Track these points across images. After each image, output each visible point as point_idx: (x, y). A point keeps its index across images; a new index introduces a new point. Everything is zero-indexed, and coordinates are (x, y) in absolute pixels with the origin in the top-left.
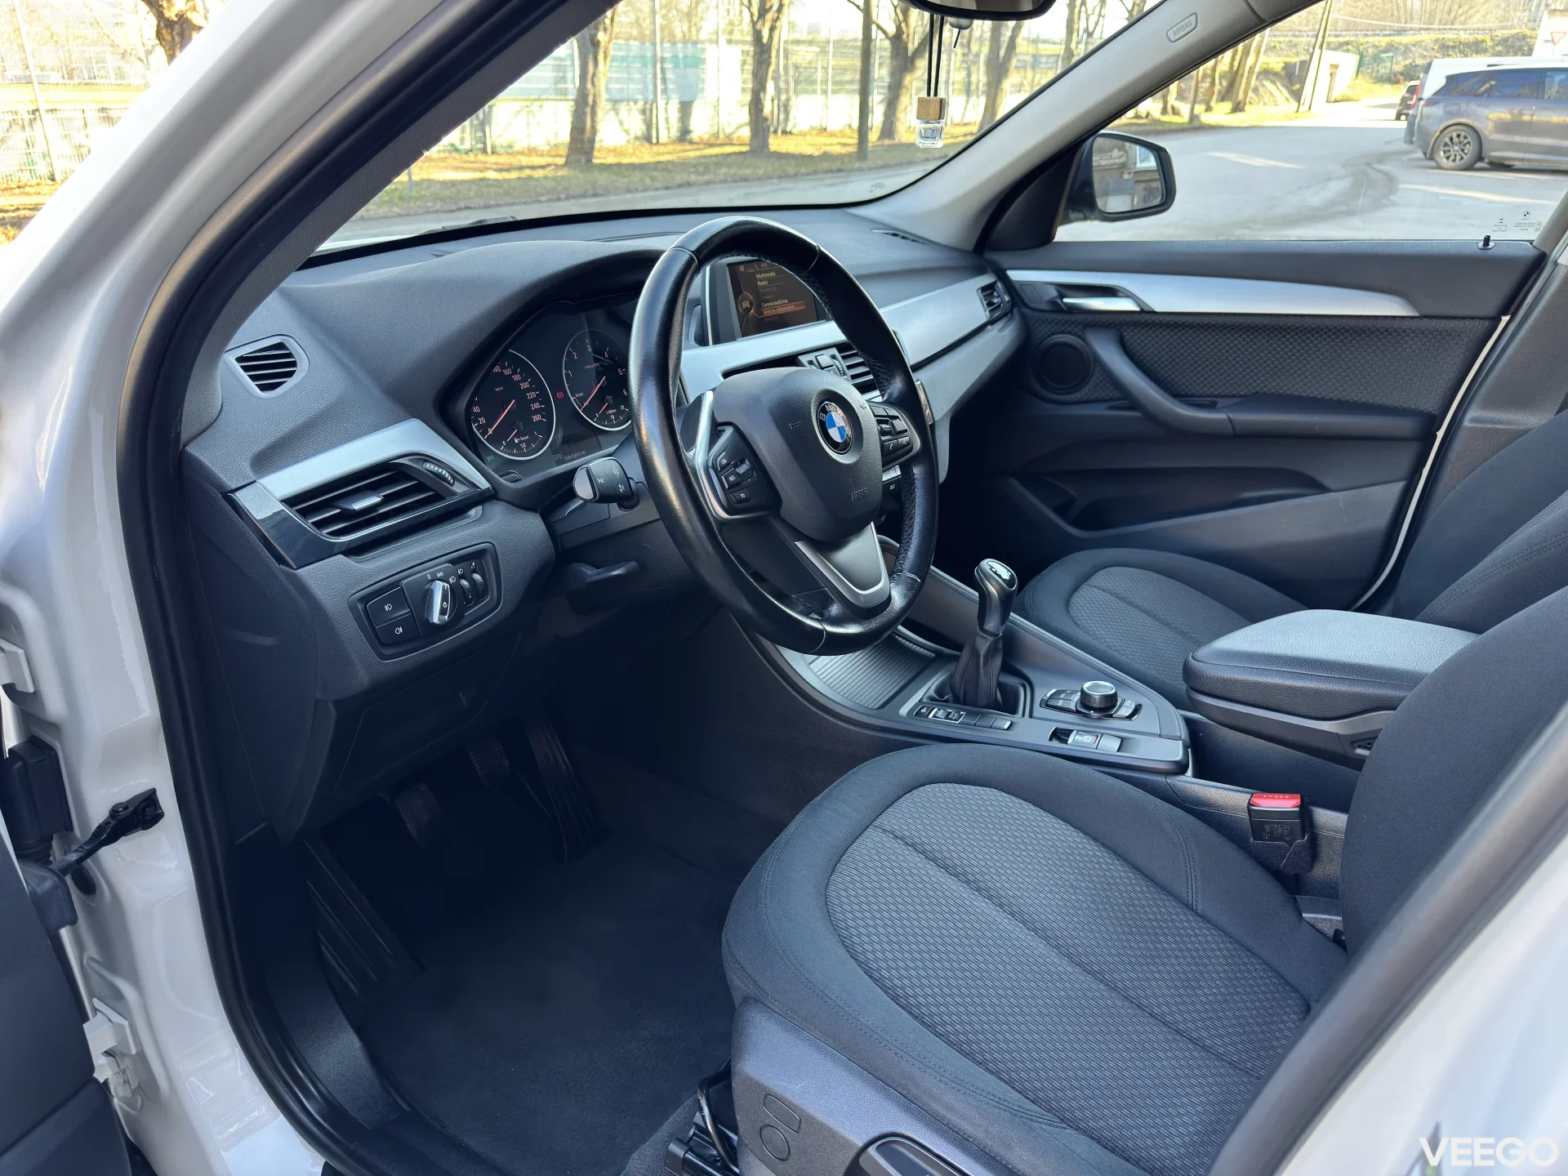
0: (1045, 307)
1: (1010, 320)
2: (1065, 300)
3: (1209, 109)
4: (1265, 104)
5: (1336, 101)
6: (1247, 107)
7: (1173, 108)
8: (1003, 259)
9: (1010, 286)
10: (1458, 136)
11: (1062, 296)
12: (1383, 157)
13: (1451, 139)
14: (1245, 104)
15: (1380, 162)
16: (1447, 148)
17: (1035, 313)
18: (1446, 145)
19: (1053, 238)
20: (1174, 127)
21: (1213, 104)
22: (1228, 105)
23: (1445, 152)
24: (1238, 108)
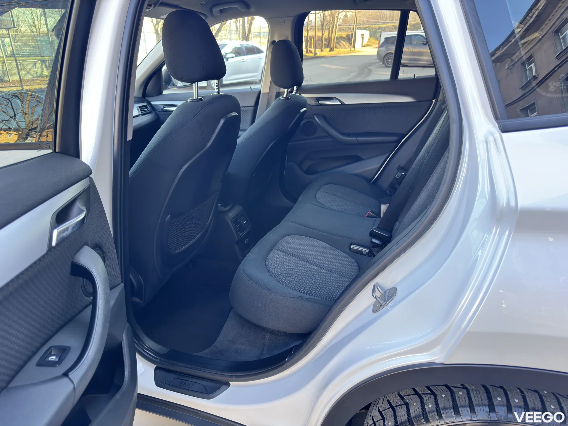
0: (161, 111)
1: (151, 114)
2: (165, 108)
3: (322, 51)
4: (342, 48)
5: (365, 46)
6: (335, 49)
7: (310, 51)
8: (150, 99)
9: (152, 106)
10: (390, 57)
11: (164, 107)
12: (371, 64)
13: (388, 58)
14: (334, 49)
15: (370, 66)
16: (387, 61)
17: (160, 113)
18: (387, 59)
19: (163, 93)
20: (310, 57)
21: (323, 48)
22: (328, 49)
23: (387, 62)
24: (331, 50)
